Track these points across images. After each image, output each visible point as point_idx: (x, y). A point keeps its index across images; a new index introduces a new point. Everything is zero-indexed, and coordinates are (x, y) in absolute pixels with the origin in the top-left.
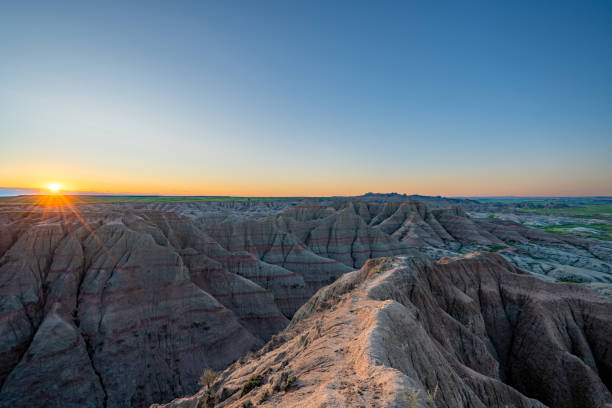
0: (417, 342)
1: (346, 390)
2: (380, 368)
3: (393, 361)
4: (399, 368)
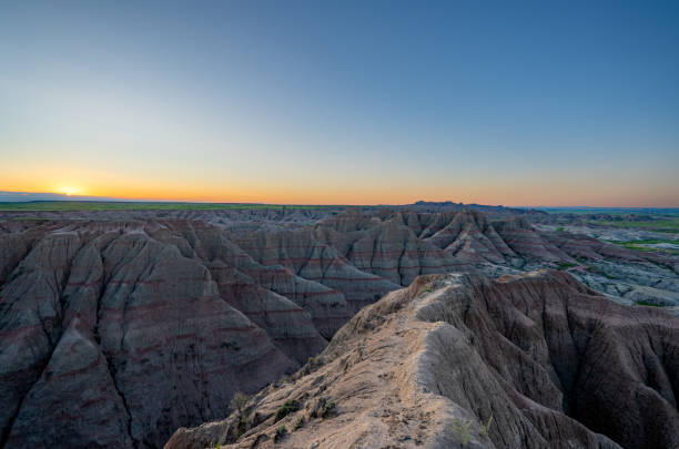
0: (471, 369)
1: (389, 419)
2: (428, 395)
3: (443, 389)
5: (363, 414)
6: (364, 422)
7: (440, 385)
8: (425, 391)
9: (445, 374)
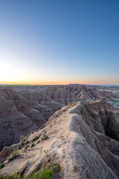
0: (82, 125)
1: (62, 138)
2: (71, 132)
3: (75, 130)
4: (77, 132)
5: (55, 138)
6: (55, 140)
7: (75, 129)
8: (71, 131)
9: (76, 126)
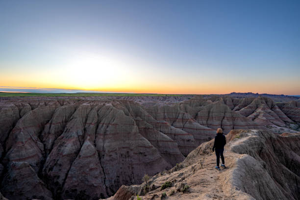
2: (239, 192)
3: (247, 190)
4: (251, 194)
5: (203, 195)
6: (204, 199)
7: (246, 187)
8: (237, 189)
9: (248, 182)
